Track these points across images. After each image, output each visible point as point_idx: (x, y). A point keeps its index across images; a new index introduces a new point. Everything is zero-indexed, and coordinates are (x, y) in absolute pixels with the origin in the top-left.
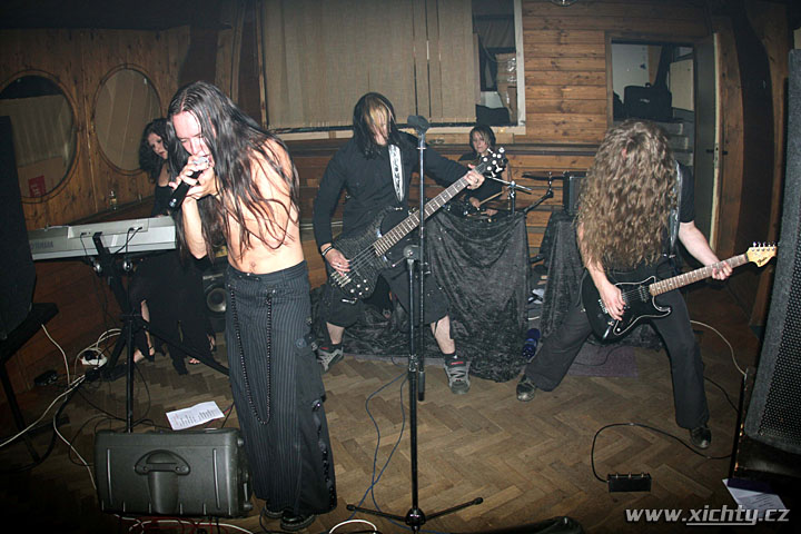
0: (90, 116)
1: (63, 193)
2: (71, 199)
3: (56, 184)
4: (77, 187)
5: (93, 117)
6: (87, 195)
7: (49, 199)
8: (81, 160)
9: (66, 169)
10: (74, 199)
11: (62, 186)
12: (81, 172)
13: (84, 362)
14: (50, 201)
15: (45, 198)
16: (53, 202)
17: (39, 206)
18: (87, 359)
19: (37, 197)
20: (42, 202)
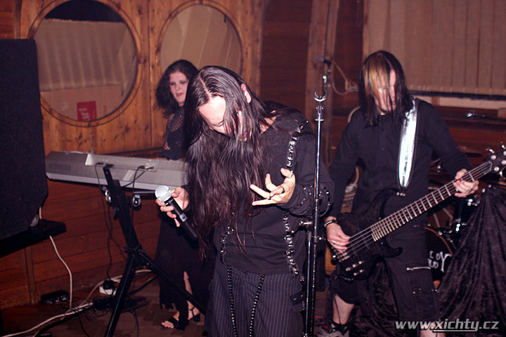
0: (156, 49)
1: (115, 122)
2: (123, 129)
3: (109, 111)
4: (132, 118)
5: (158, 50)
6: (143, 128)
7: (98, 125)
8: (140, 92)
9: (123, 98)
10: (127, 129)
11: (115, 115)
12: (140, 104)
13: (102, 290)
14: (99, 128)
15: (93, 123)
16: (103, 130)
17: (84, 130)
18: (105, 288)
19: (85, 121)
20: (89, 126)
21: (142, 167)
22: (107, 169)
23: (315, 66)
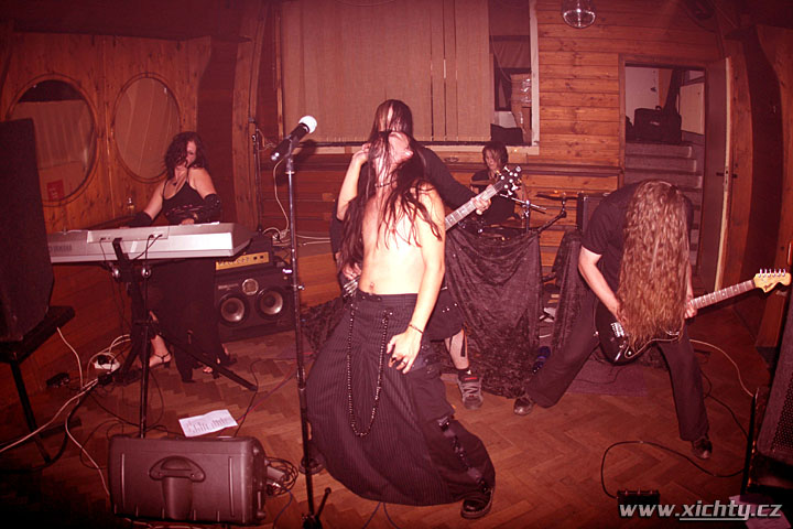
0: (110, 122)
1: (81, 198)
2: (88, 204)
3: (74, 189)
4: (95, 193)
5: (113, 124)
6: (105, 200)
7: (67, 203)
8: (99, 166)
9: (85, 173)
10: (92, 204)
11: (80, 191)
12: (100, 178)
13: (97, 366)
14: (68, 206)
15: (63, 202)
16: (71, 207)
17: (56, 209)
18: (100, 364)
19: (55, 200)
20: (60, 205)
21: (152, 236)
22: (117, 243)
23: (241, 128)
